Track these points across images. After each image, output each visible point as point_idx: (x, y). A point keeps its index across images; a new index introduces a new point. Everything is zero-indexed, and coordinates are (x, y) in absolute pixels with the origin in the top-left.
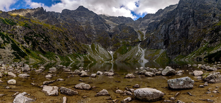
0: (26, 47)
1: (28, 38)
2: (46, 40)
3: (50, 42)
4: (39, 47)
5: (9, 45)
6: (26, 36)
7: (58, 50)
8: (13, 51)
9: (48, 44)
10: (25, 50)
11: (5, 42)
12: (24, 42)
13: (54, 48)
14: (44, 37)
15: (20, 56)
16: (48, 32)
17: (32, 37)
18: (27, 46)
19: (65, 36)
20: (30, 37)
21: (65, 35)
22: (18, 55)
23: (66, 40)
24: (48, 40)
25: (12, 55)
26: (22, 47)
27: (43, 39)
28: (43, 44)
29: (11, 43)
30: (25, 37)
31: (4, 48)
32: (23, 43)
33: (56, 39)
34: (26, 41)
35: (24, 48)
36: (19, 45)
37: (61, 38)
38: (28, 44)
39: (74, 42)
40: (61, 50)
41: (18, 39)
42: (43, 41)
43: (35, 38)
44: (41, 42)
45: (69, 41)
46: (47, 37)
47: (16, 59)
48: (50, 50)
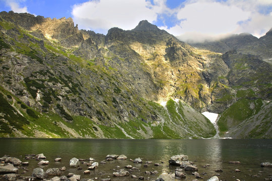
0: (29, 105)
1: (34, 83)
2: (73, 90)
3: (83, 96)
4: (58, 106)
6: (31, 78)
7: (98, 113)
9: (77, 99)
10: (25, 110)
12: (25, 91)
13: (90, 108)
14: (70, 84)
15: (12, 124)
16: (79, 73)
17: (43, 81)
18: (32, 102)
19: (113, 83)
20: (40, 83)
21: (113, 81)
22: (7, 122)
23: (115, 92)
24: (77, 92)
26: (19, 102)
27: (67, 89)
28: (68, 99)
30: (27, 80)
32: (21, 94)
33: (96, 89)
34: (29, 89)
35: (23, 106)
36: (10, 97)
37: (105, 88)
38: (35, 97)
39: (131, 97)
40: (105, 113)
41: (9, 82)
42: (68, 93)
43: (50, 84)
44: (63, 93)
45: (122, 95)
46: (77, 85)
48: (82, 112)
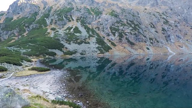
0: (112, 40)
1: (114, 29)
2: (135, 29)
3: (140, 31)
4: (126, 39)
5: (94, 40)
6: (112, 26)
7: (150, 39)
8: (97, 45)
9: (137, 33)
10: (110, 43)
11: (90, 36)
12: (110, 33)
13: (145, 37)
14: (133, 25)
15: (104, 50)
17: (118, 27)
18: (113, 38)
19: (163, 18)
20: (117, 28)
22: (102, 49)
23: (164, 23)
24: (137, 29)
25: (96, 50)
26: (108, 39)
27: (131, 28)
28: (131, 34)
29: (96, 37)
30: (111, 28)
31: (89, 43)
32: (109, 35)
33: (150, 24)
34: (112, 32)
35: (110, 41)
36: (104, 37)
37: (157, 23)
38: (114, 35)
40: (155, 38)
41: (103, 31)
42: (131, 30)
43: (122, 27)
44: (129, 31)
45: (169, 25)
46: (137, 25)
47: (99, 53)
48: (140, 40)
